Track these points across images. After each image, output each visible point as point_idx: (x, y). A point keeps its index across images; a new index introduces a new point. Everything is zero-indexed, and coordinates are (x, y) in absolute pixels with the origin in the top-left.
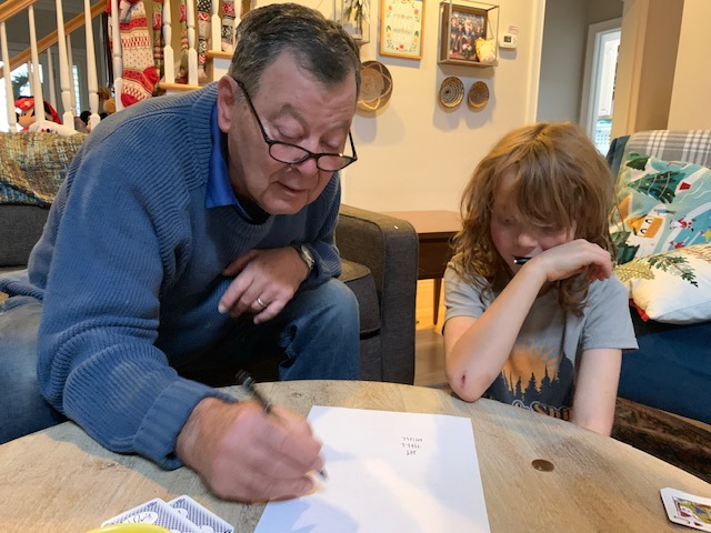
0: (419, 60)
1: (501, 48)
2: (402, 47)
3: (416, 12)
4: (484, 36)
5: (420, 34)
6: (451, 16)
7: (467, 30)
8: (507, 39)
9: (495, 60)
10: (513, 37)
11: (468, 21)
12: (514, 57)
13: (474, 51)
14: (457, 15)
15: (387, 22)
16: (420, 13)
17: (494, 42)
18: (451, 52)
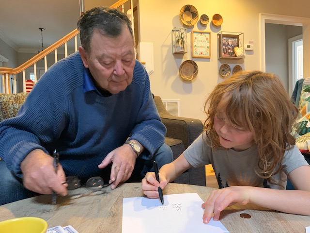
0: (210, 58)
1: (246, 50)
2: (202, 53)
3: (207, 39)
4: (238, 46)
5: (209, 48)
6: (222, 39)
7: (230, 44)
8: (249, 46)
9: (244, 56)
10: (251, 45)
11: (230, 40)
12: (253, 54)
13: (234, 52)
14: (225, 39)
15: (195, 44)
16: (209, 39)
17: (242, 48)
18: (223, 54)
